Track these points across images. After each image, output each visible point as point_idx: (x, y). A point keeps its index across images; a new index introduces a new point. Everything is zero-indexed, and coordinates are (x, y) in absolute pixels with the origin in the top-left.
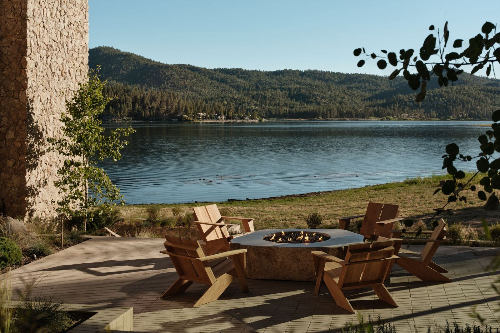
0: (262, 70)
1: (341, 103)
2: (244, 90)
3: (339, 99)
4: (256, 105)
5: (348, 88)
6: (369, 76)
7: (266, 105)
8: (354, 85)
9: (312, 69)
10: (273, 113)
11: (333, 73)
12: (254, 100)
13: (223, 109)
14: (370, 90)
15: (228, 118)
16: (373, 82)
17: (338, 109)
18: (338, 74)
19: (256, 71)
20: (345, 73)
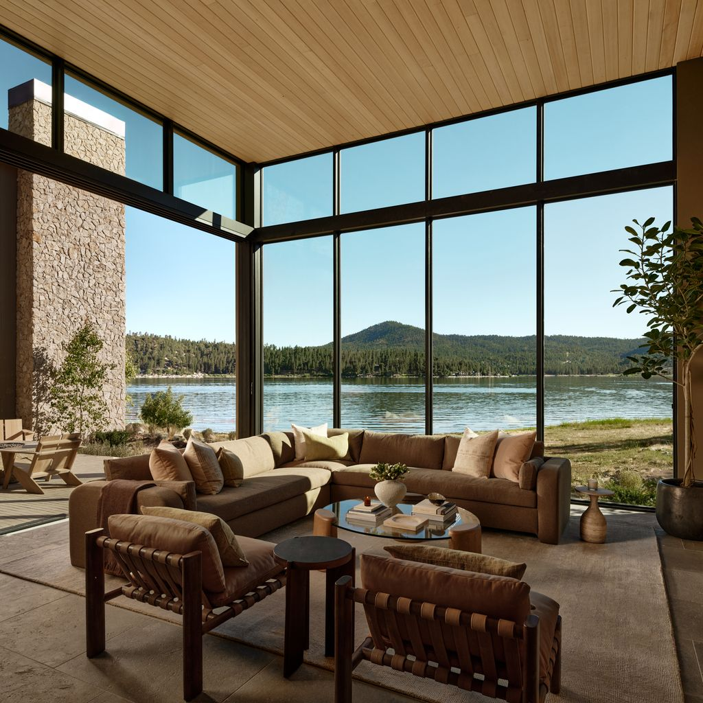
0: (513, 336)
1: (582, 362)
2: (498, 352)
3: (581, 359)
4: (508, 364)
5: (589, 350)
6: (609, 339)
7: (516, 363)
8: (594, 347)
9: (557, 334)
10: (523, 371)
11: (576, 337)
12: (506, 360)
13: (479, 367)
14: (610, 351)
15: (483, 374)
16: (613, 344)
17: (579, 367)
18: (581, 338)
19: (509, 337)
20: (587, 337)
